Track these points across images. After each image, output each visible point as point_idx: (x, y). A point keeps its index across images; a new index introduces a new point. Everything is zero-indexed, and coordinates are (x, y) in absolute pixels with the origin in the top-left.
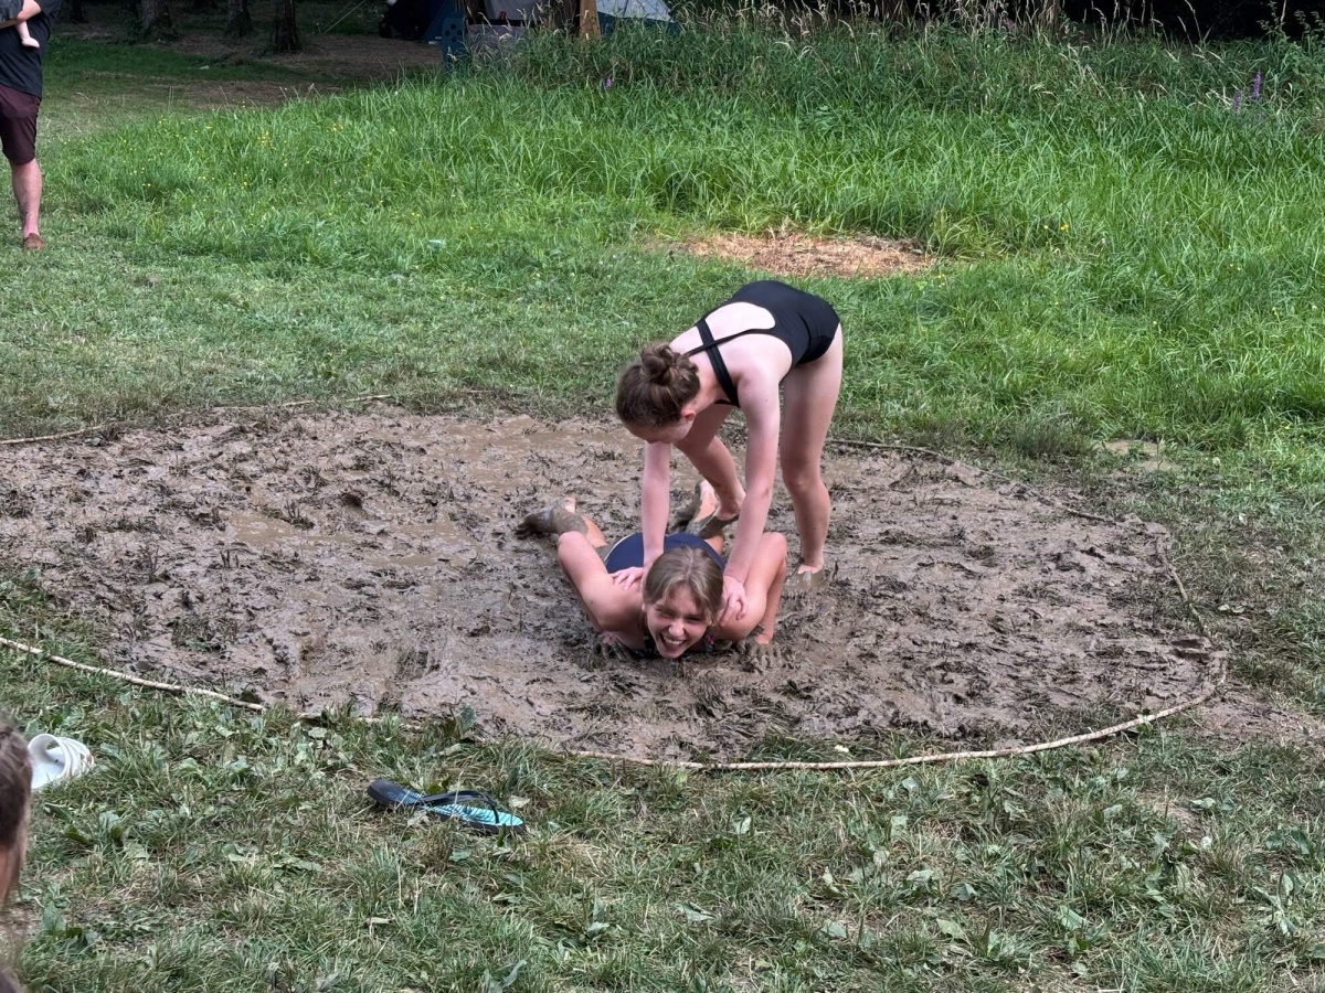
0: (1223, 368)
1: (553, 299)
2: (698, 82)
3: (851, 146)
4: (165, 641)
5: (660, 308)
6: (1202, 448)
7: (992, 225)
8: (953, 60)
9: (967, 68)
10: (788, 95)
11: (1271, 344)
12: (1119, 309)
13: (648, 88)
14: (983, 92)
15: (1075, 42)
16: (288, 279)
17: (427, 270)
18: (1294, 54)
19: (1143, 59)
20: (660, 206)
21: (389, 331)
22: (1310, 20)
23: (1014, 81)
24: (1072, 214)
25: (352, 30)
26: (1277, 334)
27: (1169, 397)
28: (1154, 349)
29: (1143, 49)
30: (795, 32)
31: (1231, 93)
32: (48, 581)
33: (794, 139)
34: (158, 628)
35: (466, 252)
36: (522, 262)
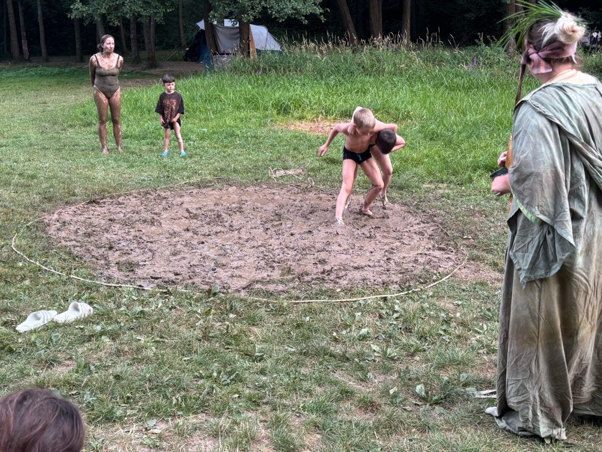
0: (464, 157)
1: (244, 147)
2: (290, 71)
3: (341, 89)
4: (115, 269)
5: (279, 148)
6: (458, 184)
7: (388, 113)
8: (374, 58)
9: (379, 61)
10: (320, 73)
11: (481, 148)
12: (431, 139)
13: (273, 73)
14: (385, 69)
15: (414, 50)
16: (154, 145)
17: (201, 140)
18: (487, 50)
19: (437, 55)
20: (278, 114)
21: (189, 161)
22: (492, 38)
23: (395, 64)
24: (415, 108)
25: (174, 59)
26: (483, 145)
27: (447, 168)
28: (442, 153)
29: (437, 51)
30: (321, 52)
31: (467, 64)
32: (75, 251)
33: (322, 89)
34: (113, 265)
35: (214, 133)
36: (232, 135)
